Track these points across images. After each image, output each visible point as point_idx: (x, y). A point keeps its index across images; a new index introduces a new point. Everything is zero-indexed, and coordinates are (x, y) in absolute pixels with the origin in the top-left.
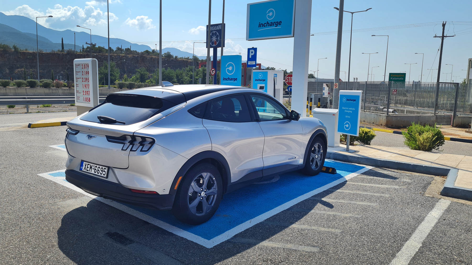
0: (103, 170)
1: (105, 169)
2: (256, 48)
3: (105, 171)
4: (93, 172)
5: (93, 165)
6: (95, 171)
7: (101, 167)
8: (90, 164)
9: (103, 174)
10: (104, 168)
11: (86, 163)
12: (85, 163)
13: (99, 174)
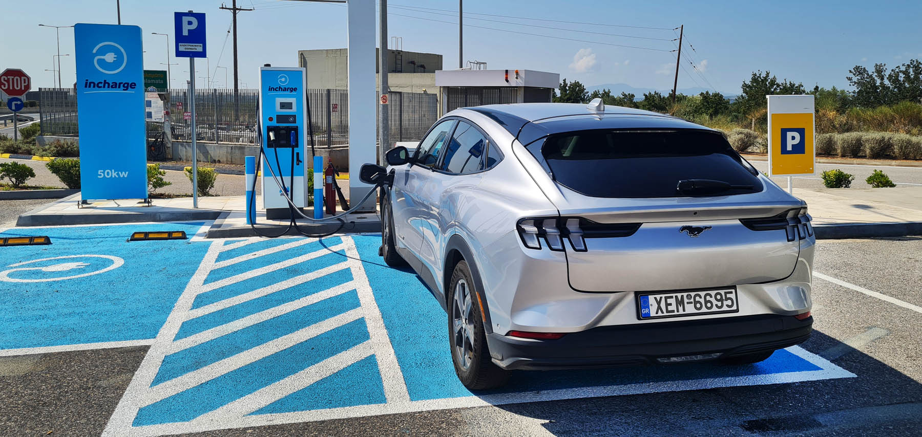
0: (724, 298)
1: (726, 293)
2: (203, 15)
3: (731, 299)
4: (690, 309)
5: (685, 294)
6: (698, 305)
7: (713, 293)
8: (674, 295)
9: (725, 306)
10: (722, 292)
11: (658, 297)
12: (655, 298)
13: (715, 309)
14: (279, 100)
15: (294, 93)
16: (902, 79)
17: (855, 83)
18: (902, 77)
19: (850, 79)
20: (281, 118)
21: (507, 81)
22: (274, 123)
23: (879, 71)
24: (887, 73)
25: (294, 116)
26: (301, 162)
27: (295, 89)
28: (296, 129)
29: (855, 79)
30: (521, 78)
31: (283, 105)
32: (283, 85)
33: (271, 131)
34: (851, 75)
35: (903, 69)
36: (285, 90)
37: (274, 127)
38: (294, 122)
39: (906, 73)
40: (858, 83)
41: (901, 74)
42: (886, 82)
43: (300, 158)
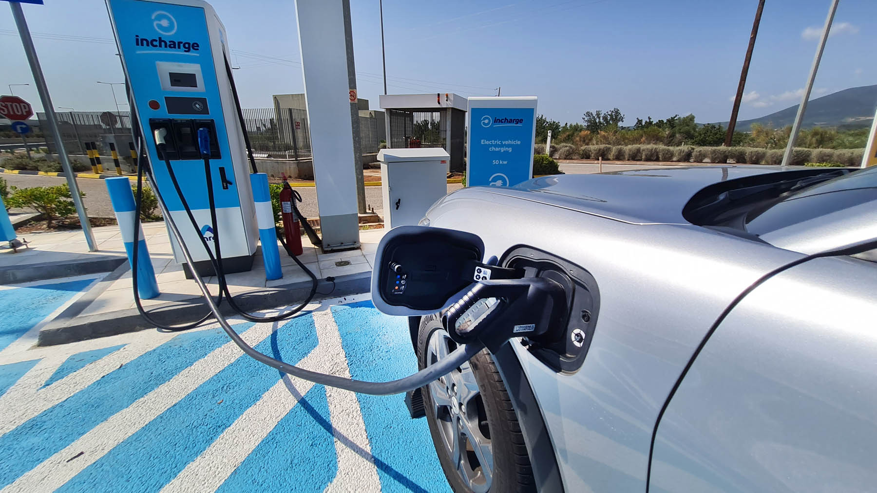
14: (167, 67)
15: (193, 53)
16: (609, 119)
17: (586, 121)
18: (609, 117)
19: (584, 119)
20: (174, 104)
21: (439, 103)
22: (163, 113)
23: (598, 115)
24: (602, 115)
25: (203, 101)
26: (231, 184)
27: (195, 46)
28: (210, 126)
29: (586, 119)
30: (450, 100)
31: (178, 79)
32: (168, 35)
33: (158, 128)
34: (584, 117)
35: (610, 113)
36: (173, 45)
37: (164, 120)
38: (205, 111)
39: (611, 115)
40: (588, 121)
41: (608, 116)
42: (602, 121)
43: (228, 177)
